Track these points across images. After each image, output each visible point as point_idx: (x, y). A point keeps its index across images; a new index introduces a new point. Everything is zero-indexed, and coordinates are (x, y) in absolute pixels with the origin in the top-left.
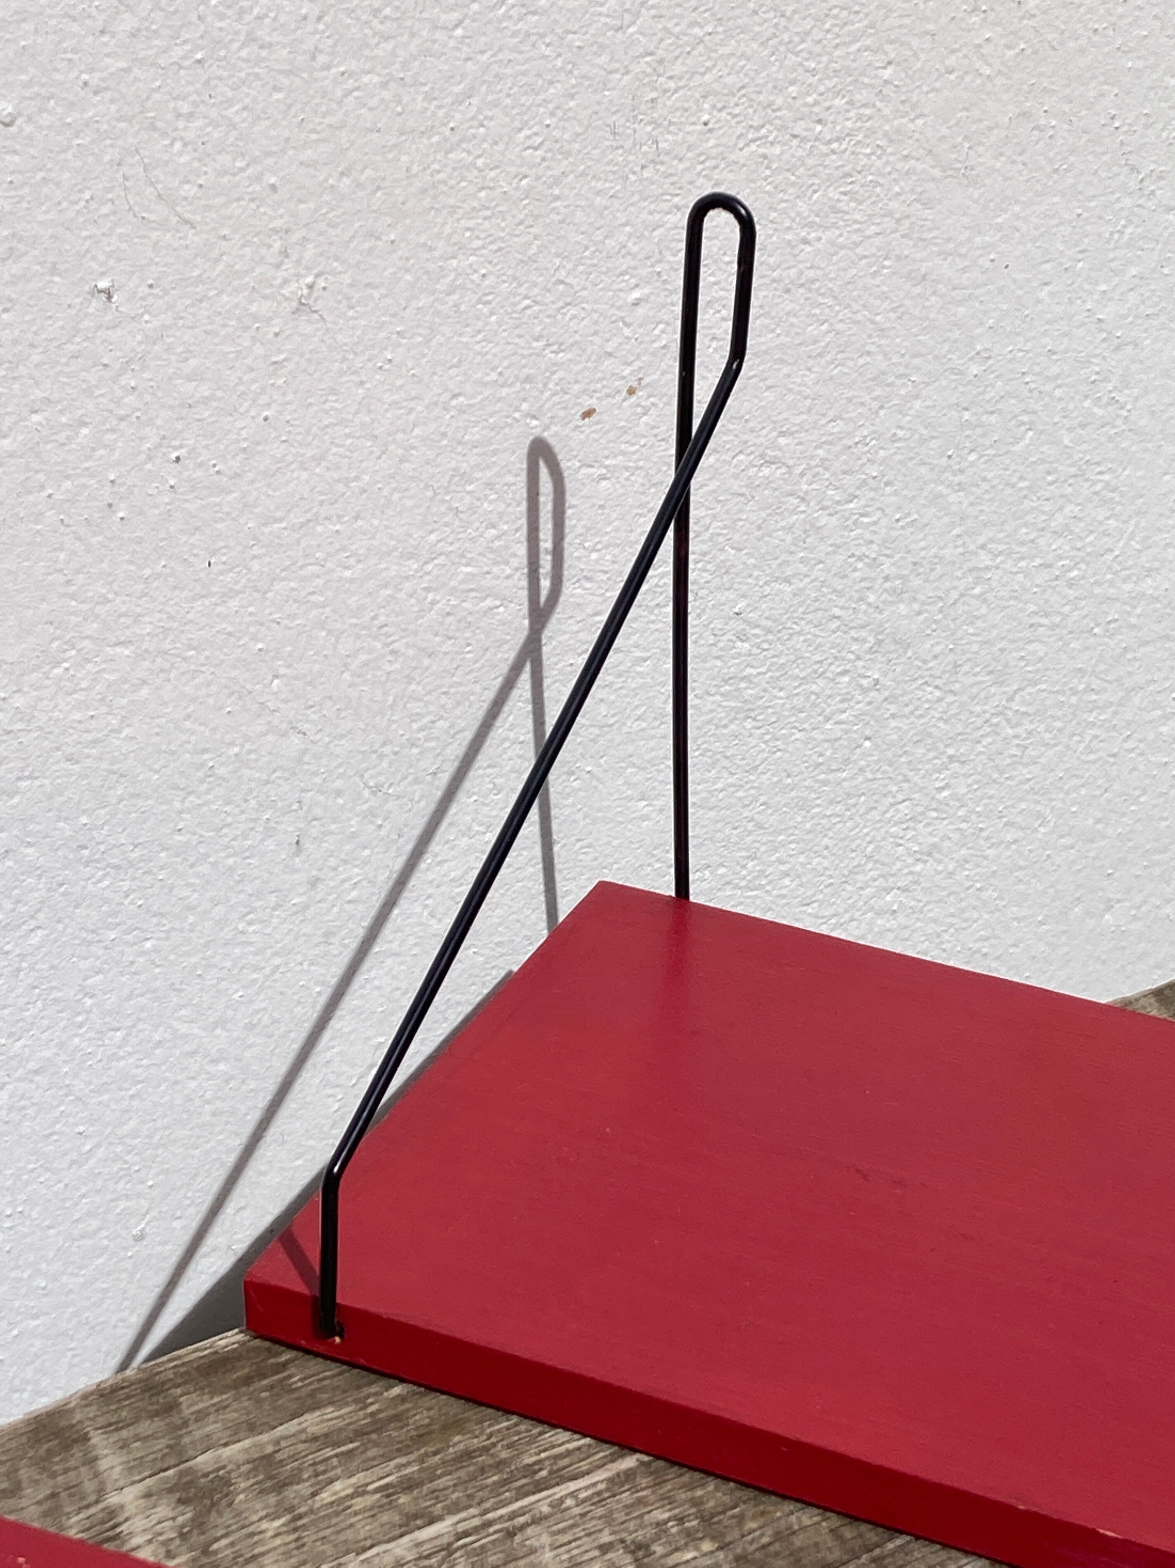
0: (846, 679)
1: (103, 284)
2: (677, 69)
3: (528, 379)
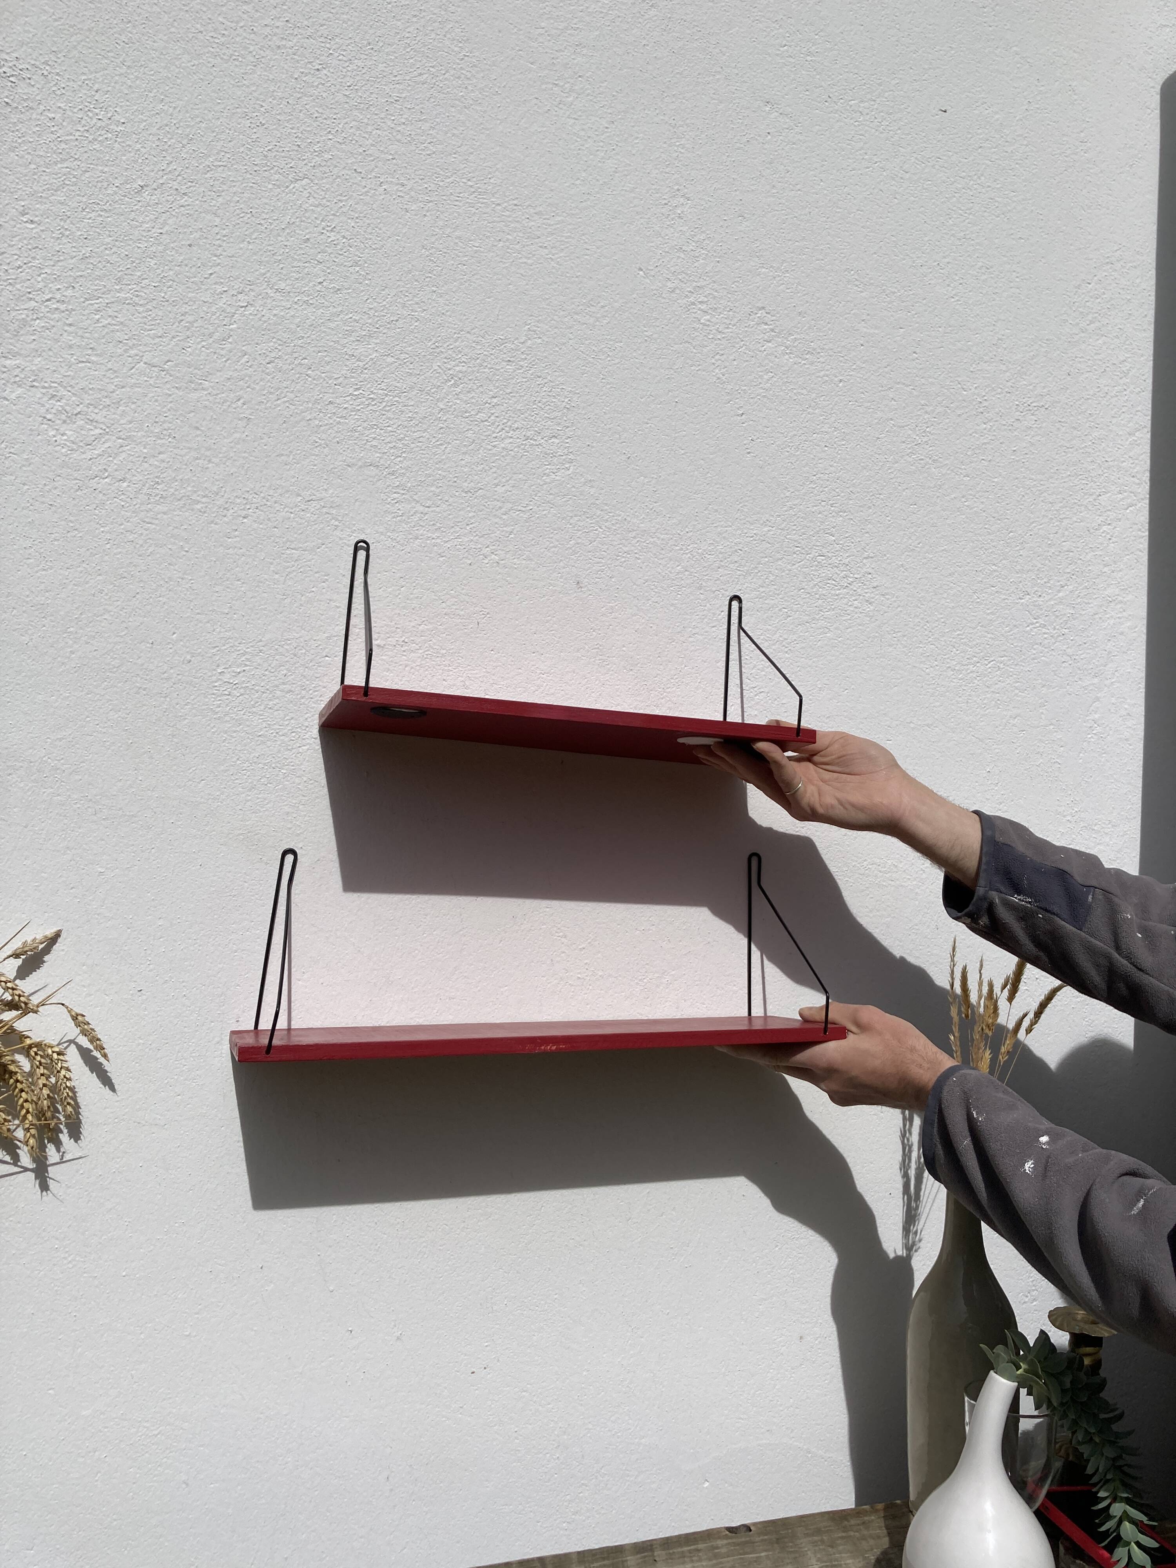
0: (548, 1455)
1: (350, 1329)
2: (498, 1291)
3: (456, 1362)
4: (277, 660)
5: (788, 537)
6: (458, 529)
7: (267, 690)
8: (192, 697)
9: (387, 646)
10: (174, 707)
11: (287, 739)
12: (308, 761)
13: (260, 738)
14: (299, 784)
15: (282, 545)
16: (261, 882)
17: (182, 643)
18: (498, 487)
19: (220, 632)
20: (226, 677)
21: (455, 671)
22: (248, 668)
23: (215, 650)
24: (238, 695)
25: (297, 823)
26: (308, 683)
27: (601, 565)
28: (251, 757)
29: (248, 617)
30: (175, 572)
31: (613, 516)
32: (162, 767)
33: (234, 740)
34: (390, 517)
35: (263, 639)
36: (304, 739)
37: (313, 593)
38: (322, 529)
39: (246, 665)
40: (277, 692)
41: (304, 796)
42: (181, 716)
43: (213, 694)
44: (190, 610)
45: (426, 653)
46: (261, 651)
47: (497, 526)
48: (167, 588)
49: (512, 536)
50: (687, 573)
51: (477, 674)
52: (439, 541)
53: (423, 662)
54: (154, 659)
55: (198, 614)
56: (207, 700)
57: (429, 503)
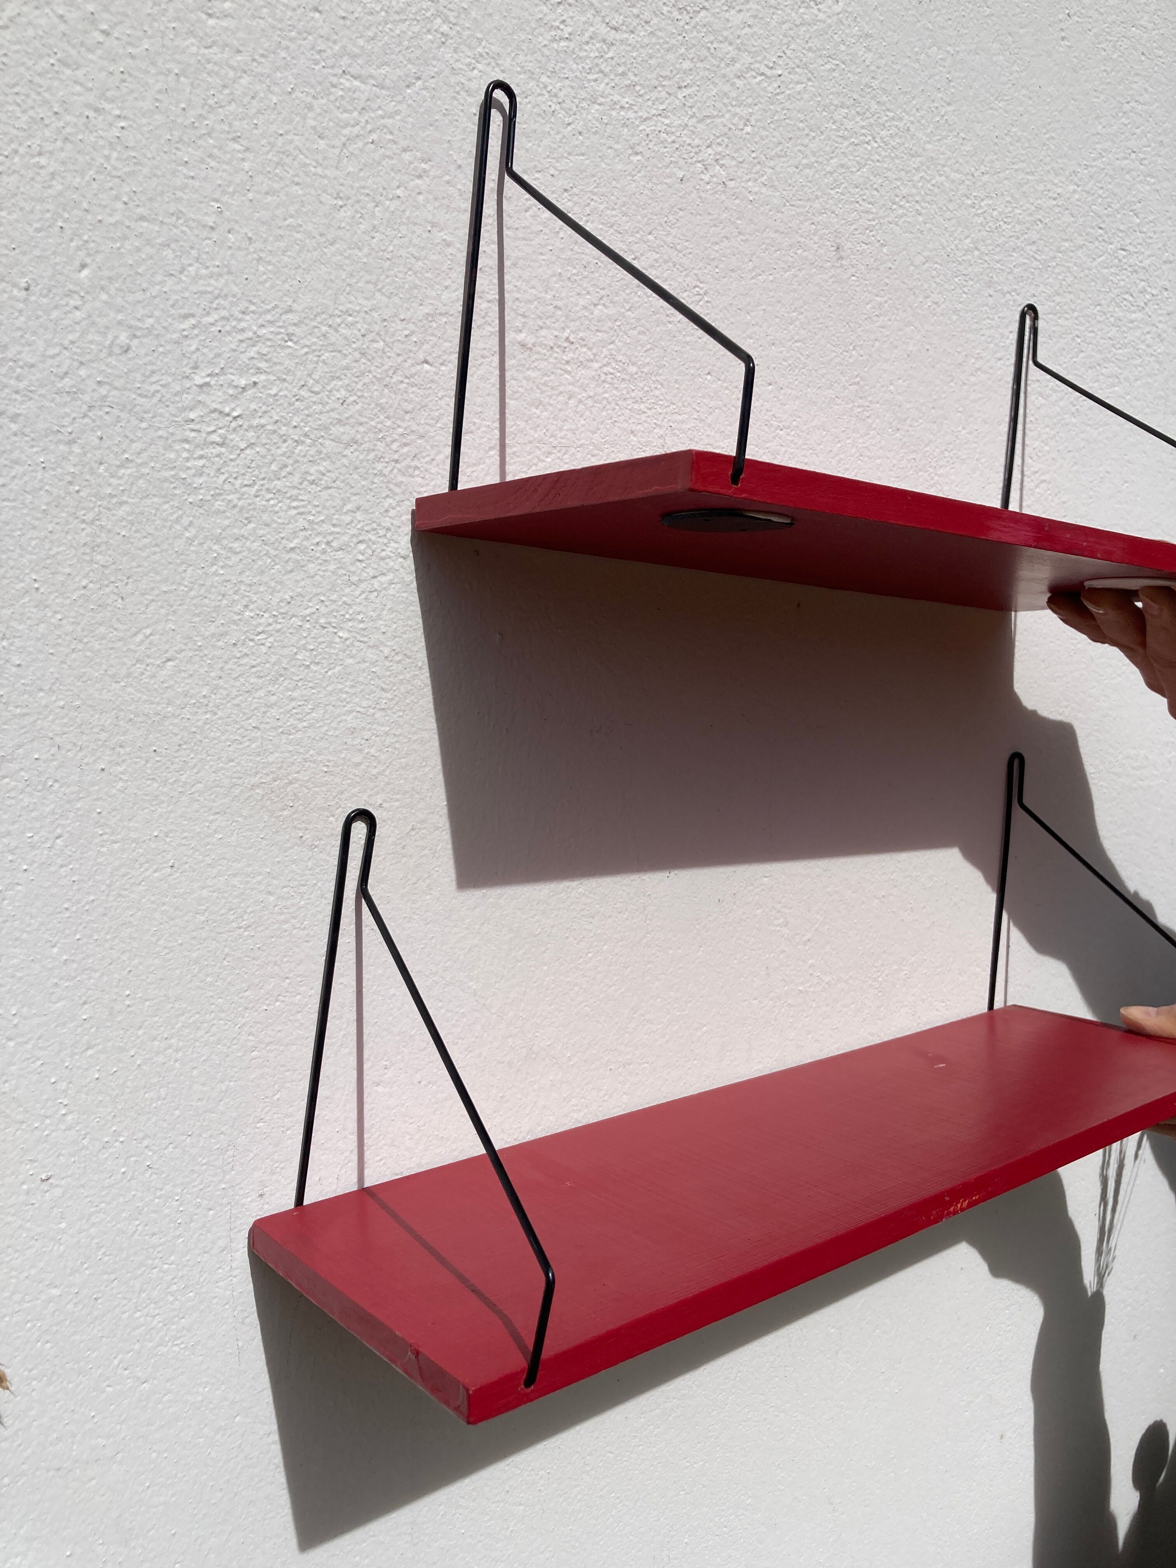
4: (324, 362)
5: (1094, 207)
6: (664, 94)
7: (306, 435)
8: (138, 446)
9: (538, 348)
10: (92, 472)
11: (348, 558)
12: (391, 610)
13: (293, 556)
14: (374, 664)
15: (330, 62)
16: (303, 889)
17: (104, 297)
18: (733, 12)
19: (197, 278)
20: (215, 398)
21: (650, 413)
22: (263, 377)
23: (186, 324)
24: (243, 445)
25: (373, 751)
26: (389, 423)
27: (871, 216)
28: (275, 600)
29: (258, 245)
30: (78, 88)
31: (893, 119)
32: (69, 628)
33: (235, 559)
34: (548, 36)
35: (295, 306)
36: (383, 559)
37: (396, 203)
38: (416, 36)
39: (259, 371)
40: (327, 442)
41: (383, 689)
42: (111, 496)
43: (186, 441)
44: (120, 205)
45: (605, 369)
46: (290, 336)
47: (726, 101)
48: (59, 130)
49: (748, 129)
50: (976, 253)
51: (683, 422)
52: (631, 114)
53: (600, 390)
54: (34, 333)
55: (142, 218)
56: (172, 456)
57: (616, 20)
